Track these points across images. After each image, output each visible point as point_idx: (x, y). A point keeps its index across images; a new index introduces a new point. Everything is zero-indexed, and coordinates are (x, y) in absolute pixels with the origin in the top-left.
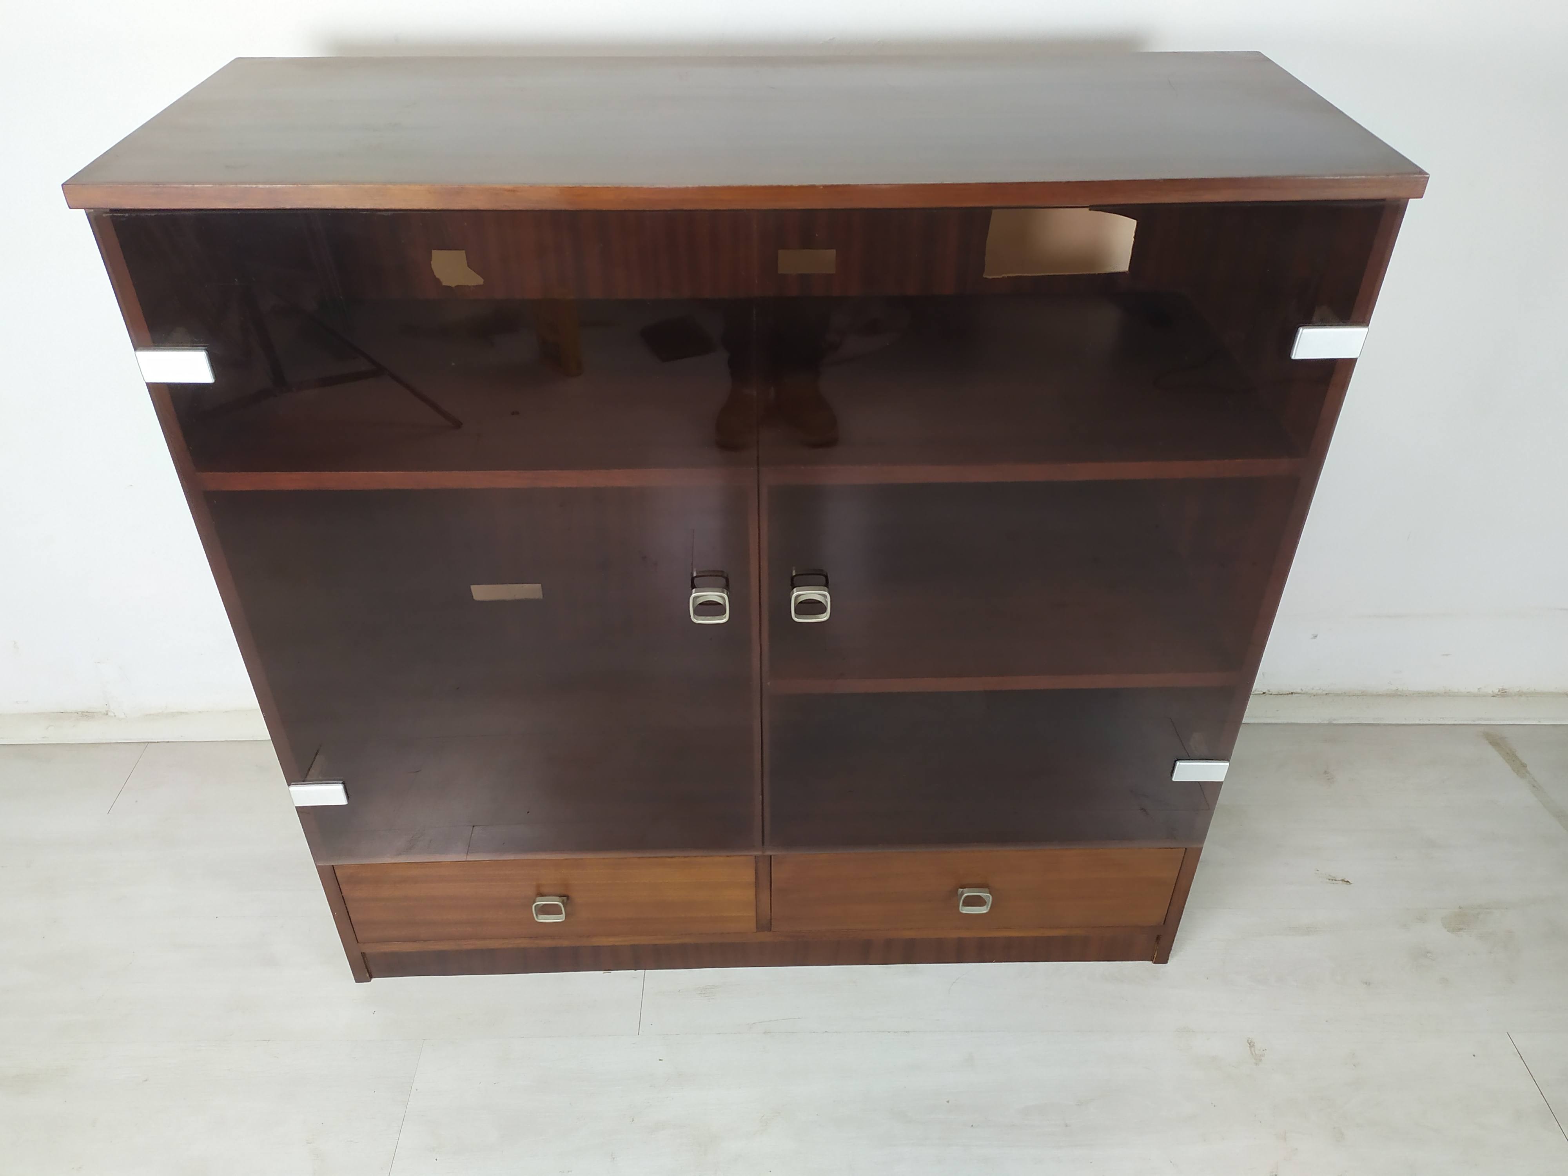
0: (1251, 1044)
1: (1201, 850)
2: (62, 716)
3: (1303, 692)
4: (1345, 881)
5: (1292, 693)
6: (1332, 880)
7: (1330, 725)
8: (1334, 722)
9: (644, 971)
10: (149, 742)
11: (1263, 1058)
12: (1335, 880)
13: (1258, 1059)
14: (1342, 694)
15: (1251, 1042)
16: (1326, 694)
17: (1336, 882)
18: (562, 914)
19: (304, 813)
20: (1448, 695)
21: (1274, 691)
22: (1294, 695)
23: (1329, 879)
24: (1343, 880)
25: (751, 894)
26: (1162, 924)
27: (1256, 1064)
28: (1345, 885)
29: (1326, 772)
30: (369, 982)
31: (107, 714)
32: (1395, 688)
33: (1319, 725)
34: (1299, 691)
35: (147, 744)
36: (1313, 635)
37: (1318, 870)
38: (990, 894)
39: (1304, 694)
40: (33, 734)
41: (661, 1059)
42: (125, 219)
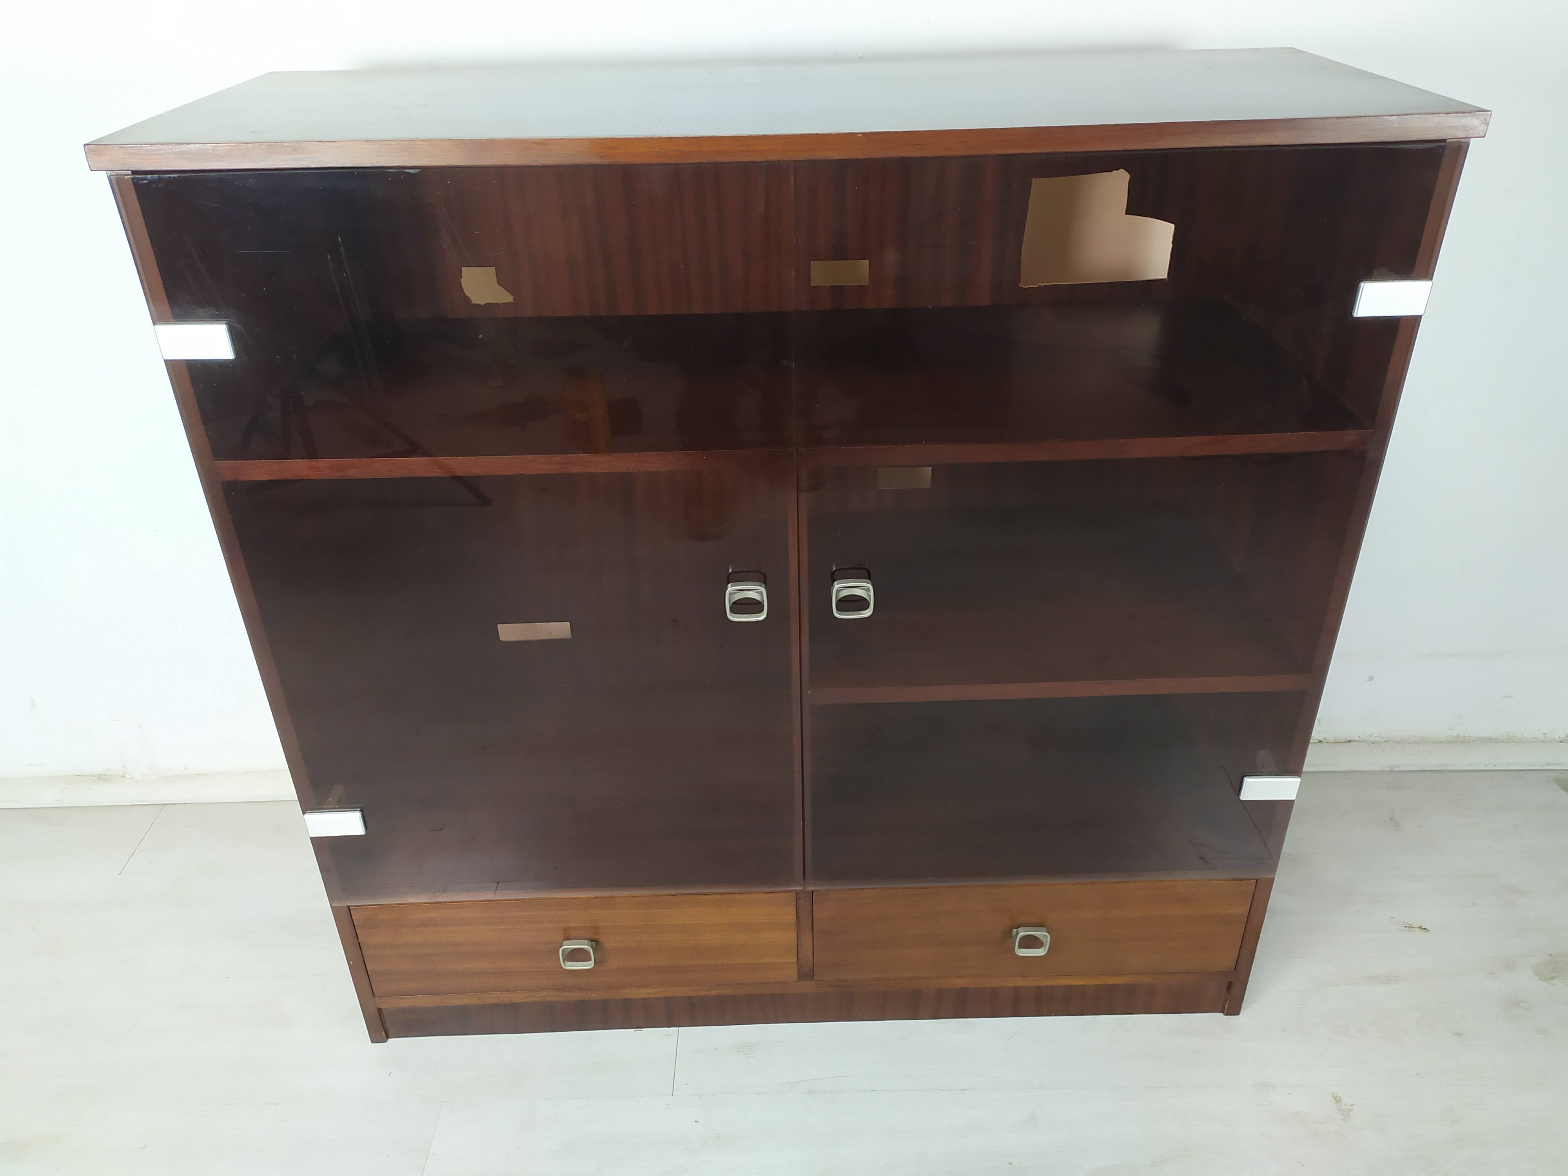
0: (1337, 1099)
1: (1272, 880)
2: (78, 778)
3: (1361, 740)
4: (1422, 928)
5: (1349, 741)
6: (1409, 927)
7: (1392, 772)
8: (1396, 769)
9: (678, 1028)
10: (165, 804)
11: (1350, 1113)
12: (1412, 928)
13: (1346, 1114)
14: (1401, 741)
15: (1336, 1097)
16: (1385, 741)
17: (1413, 929)
18: (591, 960)
19: (320, 843)
20: (1511, 740)
21: (1331, 739)
22: (1351, 743)
23: (1405, 927)
24: (1420, 928)
25: (792, 936)
26: (1233, 969)
27: (1344, 1120)
28: (1422, 933)
29: (1391, 819)
30: (384, 1042)
31: (124, 777)
32: (1456, 734)
33: (1381, 772)
34: (1357, 738)
35: (163, 806)
36: (1368, 677)
37: (1392, 918)
38: (1048, 933)
39: (1362, 741)
40: (48, 798)
41: (697, 1120)
42: (147, 181)
